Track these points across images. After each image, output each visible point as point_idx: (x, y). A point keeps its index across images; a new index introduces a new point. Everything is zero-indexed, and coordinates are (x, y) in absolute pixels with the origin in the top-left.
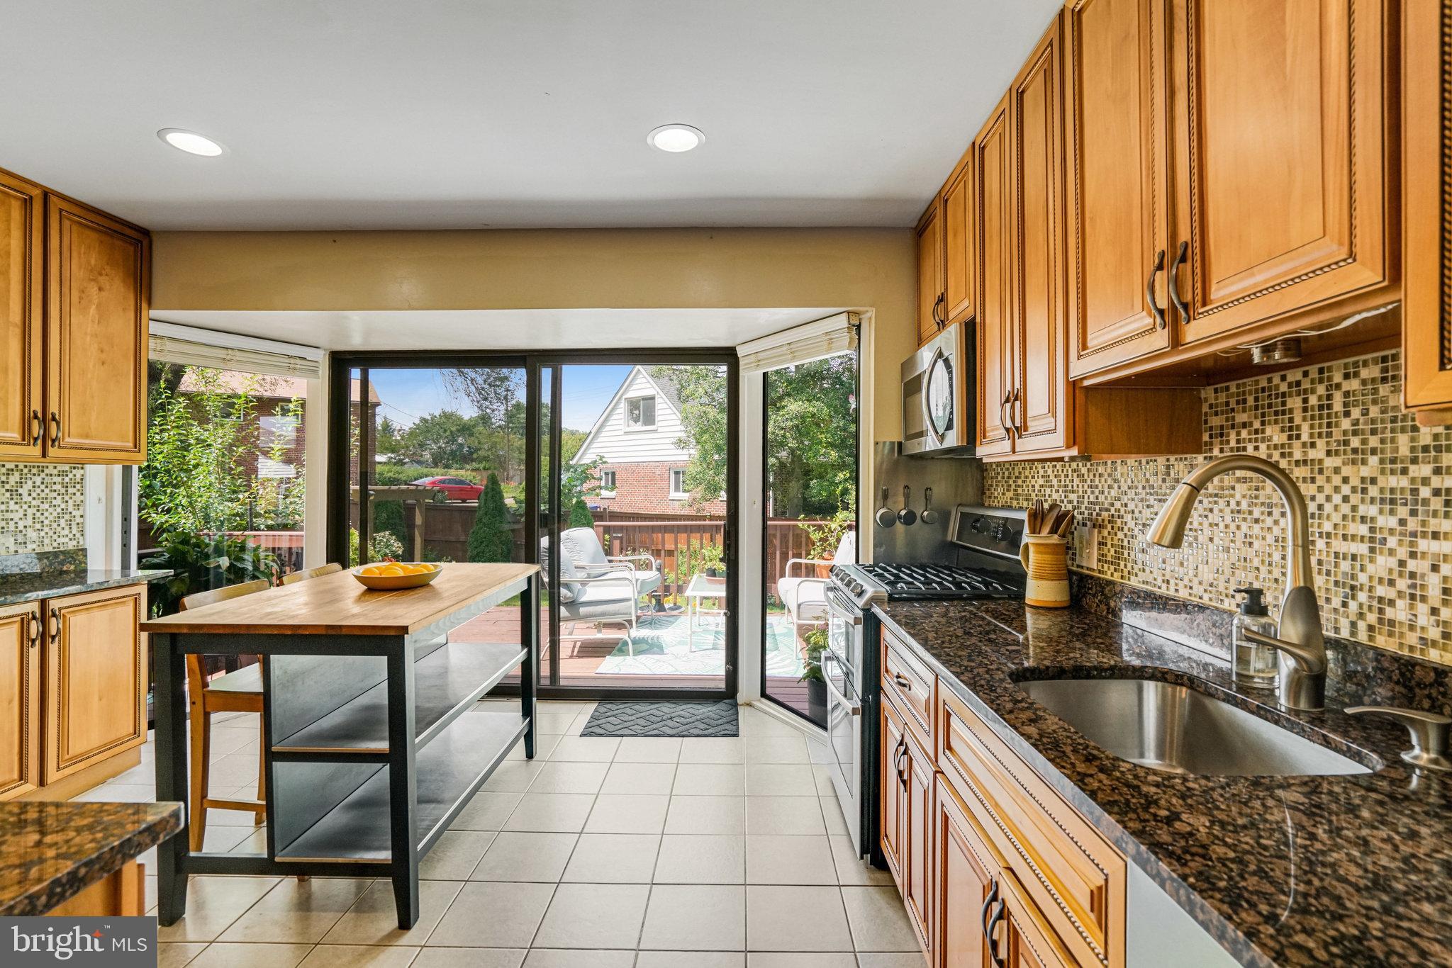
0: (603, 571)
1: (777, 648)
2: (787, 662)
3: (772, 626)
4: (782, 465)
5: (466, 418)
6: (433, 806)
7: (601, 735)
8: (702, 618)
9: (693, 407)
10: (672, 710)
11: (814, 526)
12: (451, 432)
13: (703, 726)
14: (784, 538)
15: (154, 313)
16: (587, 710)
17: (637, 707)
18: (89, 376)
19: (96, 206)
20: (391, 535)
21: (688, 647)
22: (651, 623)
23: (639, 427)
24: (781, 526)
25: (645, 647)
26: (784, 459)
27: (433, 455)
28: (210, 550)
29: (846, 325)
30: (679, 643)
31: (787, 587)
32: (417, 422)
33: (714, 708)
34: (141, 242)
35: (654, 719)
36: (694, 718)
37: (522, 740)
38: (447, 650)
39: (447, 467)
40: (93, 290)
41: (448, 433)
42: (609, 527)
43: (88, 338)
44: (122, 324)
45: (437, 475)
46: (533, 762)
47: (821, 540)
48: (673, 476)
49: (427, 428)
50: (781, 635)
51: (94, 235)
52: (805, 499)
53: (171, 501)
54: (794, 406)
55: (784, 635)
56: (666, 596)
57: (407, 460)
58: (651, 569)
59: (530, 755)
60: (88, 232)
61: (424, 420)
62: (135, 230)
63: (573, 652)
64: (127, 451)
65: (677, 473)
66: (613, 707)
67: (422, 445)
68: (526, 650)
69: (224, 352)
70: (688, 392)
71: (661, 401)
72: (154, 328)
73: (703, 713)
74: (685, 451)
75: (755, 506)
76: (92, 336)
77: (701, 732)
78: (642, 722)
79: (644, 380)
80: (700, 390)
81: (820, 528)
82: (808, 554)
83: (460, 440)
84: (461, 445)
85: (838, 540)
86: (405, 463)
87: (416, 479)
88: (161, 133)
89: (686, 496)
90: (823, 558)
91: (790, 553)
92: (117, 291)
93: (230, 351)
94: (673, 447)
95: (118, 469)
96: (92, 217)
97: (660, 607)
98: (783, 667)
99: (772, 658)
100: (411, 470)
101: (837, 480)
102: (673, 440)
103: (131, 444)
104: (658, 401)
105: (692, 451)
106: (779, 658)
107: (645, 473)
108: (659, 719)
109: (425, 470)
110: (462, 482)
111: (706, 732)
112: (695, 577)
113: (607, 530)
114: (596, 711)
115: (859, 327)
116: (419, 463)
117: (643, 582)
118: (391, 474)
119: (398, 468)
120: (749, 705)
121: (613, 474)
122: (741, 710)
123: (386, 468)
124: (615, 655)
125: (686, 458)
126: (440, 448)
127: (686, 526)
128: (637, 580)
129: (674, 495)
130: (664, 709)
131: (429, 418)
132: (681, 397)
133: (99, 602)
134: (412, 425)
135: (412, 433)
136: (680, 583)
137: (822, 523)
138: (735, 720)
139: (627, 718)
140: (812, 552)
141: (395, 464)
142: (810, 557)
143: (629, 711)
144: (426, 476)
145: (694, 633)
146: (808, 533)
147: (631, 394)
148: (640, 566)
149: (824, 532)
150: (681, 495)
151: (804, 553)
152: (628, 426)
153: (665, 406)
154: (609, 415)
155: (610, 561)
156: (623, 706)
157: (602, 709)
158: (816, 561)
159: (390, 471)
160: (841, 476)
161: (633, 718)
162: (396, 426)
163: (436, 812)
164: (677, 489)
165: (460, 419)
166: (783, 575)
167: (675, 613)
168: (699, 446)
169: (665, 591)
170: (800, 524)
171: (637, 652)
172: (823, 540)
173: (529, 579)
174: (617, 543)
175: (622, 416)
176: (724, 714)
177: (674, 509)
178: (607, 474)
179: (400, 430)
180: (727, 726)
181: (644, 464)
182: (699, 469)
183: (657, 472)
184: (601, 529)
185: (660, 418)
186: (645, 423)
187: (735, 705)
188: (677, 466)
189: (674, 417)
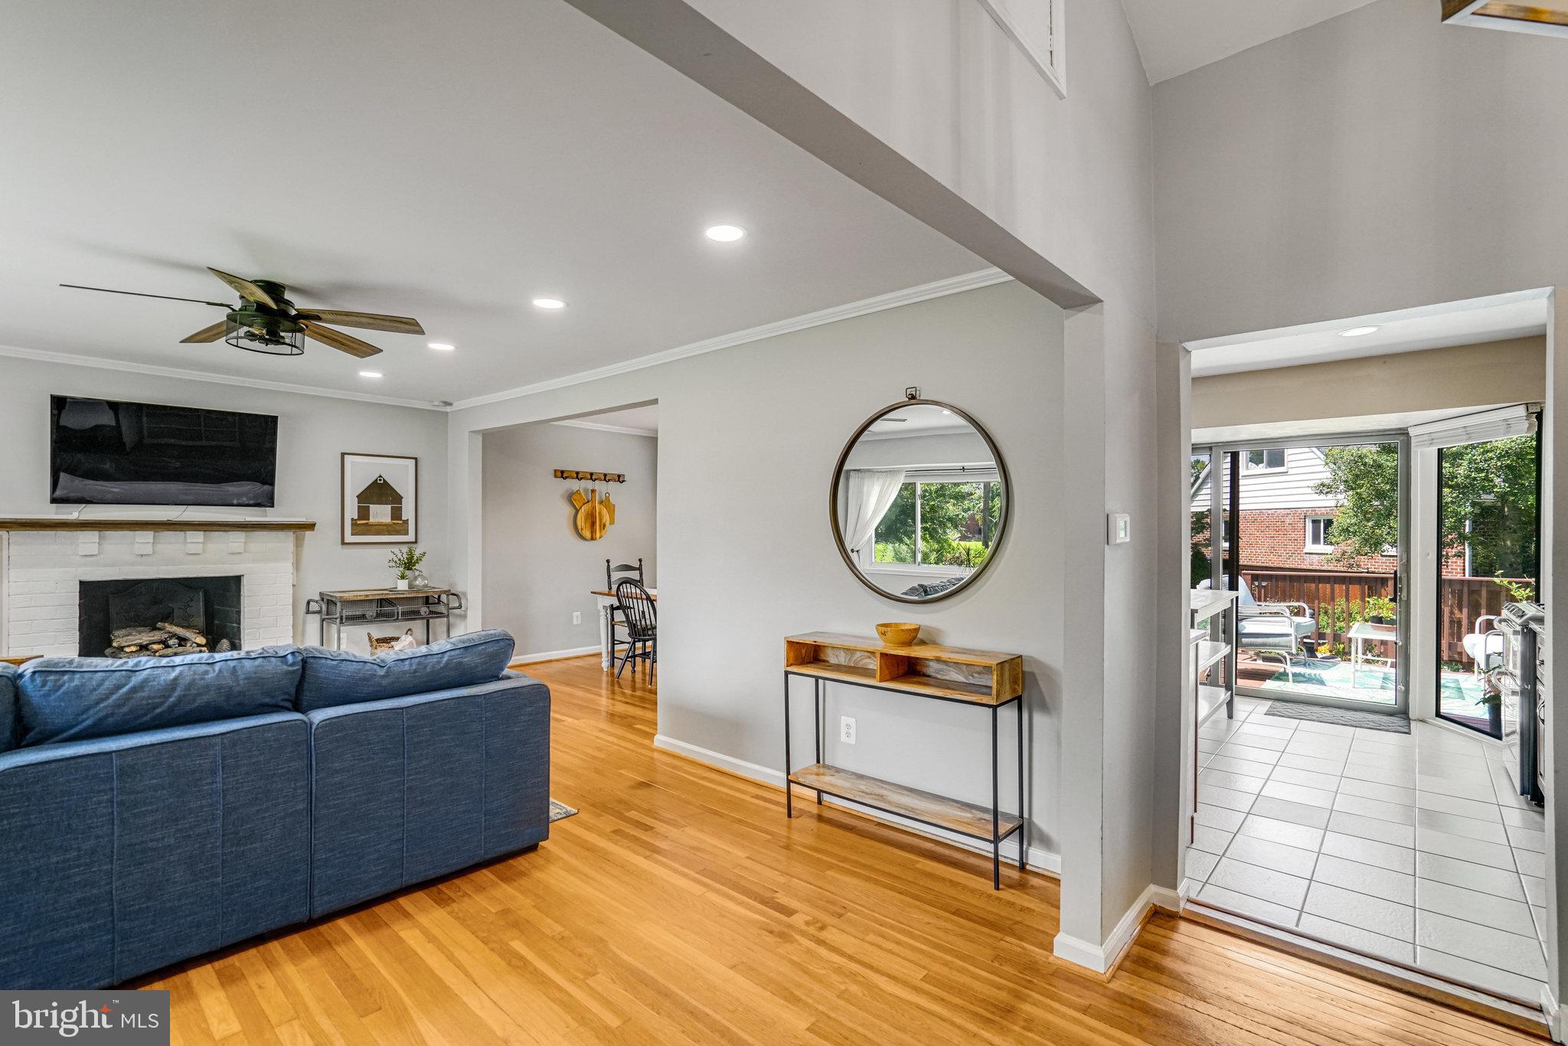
7: (1282, 716)
8: (1365, 665)
11: (1518, 583)
13: (1374, 724)
14: (1474, 593)
17: (1309, 708)
21: (1352, 683)
23: (1261, 469)
25: (1303, 679)
29: (1525, 414)
30: (1343, 680)
31: (1476, 641)
33: (1386, 717)
36: (1365, 720)
37: (1225, 706)
42: (1257, 575)
46: (1231, 720)
48: (1309, 526)
56: (1320, 644)
58: (1306, 615)
59: (1230, 716)
65: (1316, 521)
66: (1288, 705)
73: (1374, 718)
74: (1330, 497)
75: (1429, 557)
78: (1316, 715)
81: (1527, 585)
89: (1329, 549)
94: (1309, 490)
97: (1312, 655)
102: (1311, 483)
105: (1340, 496)
112: (1358, 622)
114: (1273, 706)
115: (1539, 414)
117: (1300, 625)
120: (1422, 721)
122: (1413, 724)
124: (1274, 680)
125: (1331, 505)
129: (1310, 547)
138: (1407, 726)
139: (1302, 711)
143: (1303, 708)
146: (1508, 590)
148: (1295, 612)
150: (1322, 548)
152: (1247, 468)
155: (1260, 606)
156: (1296, 705)
157: (1278, 705)
161: (1308, 712)
164: (1316, 539)
168: (1353, 492)
169: (1319, 638)
170: (1497, 580)
171: (1298, 681)
173: (1232, 600)
174: (1262, 592)
176: (1399, 722)
180: (1400, 728)
181: (1269, 512)
182: (1353, 521)
183: (1288, 521)
184: (1250, 577)
185: (1291, 458)
186: (1271, 464)
187: (1408, 719)
188: (1316, 514)
189: (1318, 462)
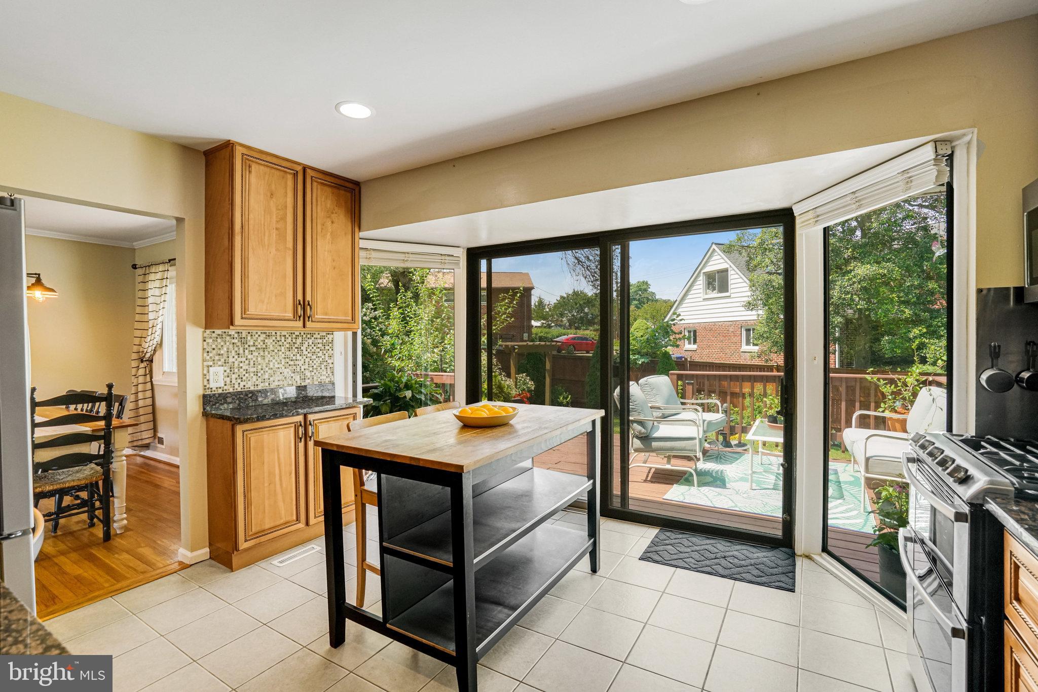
0: (674, 412)
1: (842, 497)
2: (854, 513)
3: (836, 472)
4: (848, 322)
5: (589, 295)
6: (500, 608)
7: (657, 562)
8: (764, 457)
9: (761, 276)
10: (727, 549)
11: (884, 379)
12: (580, 305)
13: (756, 572)
14: (850, 389)
15: (362, 234)
16: (650, 533)
17: (694, 539)
18: (327, 276)
19: (330, 171)
20: (527, 376)
21: (749, 484)
22: (717, 457)
23: (715, 294)
24: (846, 378)
25: (710, 479)
26: (850, 316)
27: (569, 320)
28: (402, 386)
29: (933, 156)
30: (742, 479)
31: (853, 436)
32: (559, 299)
33: (770, 554)
34: (354, 190)
35: (707, 555)
36: (748, 561)
37: (587, 557)
38: (533, 472)
39: (577, 328)
40: (329, 223)
41: (578, 305)
42: (682, 375)
43: (326, 253)
44: (344, 243)
45: (571, 334)
46: (596, 577)
47: (893, 393)
48: (744, 333)
49: (564, 303)
50: (846, 483)
51: (329, 190)
52: (873, 353)
53: (400, 353)
54: (862, 270)
55: (850, 483)
56: (732, 434)
57: (553, 324)
58: (718, 412)
59: (594, 570)
60: (326, 188)
61: (562, 297)
62: (351, 183)
63: (647, 476)
64: (348, 323)
65: (748, 330)
66: (673, 535)
67: (562, 315)
68: (591, 481)
69: (403, 255)
70: (755, 262)
71: (733, 272)
72: (363, 244)
73: (758, 558)
74: (754, 312)
75: (816, 362)
76: (328, 251)
77: (754, 579)
78: (696, 556)
79: (718, 257)
80: (767, 260)
81: (892, 382)
82: (877, 407)
83: (586, 310)
84: (587, 314)
85: (915, 395)
86: (552, 327)
87: (557, 337)
88: (337, 107)
89: (755, 349)
90: (896, 412)
91: (857, 404)
92: (342, 221)
93: (407, 255)
94: (743, 309)
95: (350, 334)
96: (328, 178)
97: (727, 444)
98: (848, 518)
99: (836, 507)
100: (555, 331)
101: (911, 335)
102: (743, 304)
103: (350, 318)
104: (731, 272)
105: (760, 312)
106: (844, 508)
107: (718, 331)
108: (713, 556)
109: (564, 331)
110: (586, 339)
111: (759, 580)
112: (757, 422)
113: (680, 377)
114: (656, 537)
115: (951, 157)
116: (560, 326)
117: (710, 423)
118: (542, 334)
119: (547, 330)
120: (808, 557)
121: (695, 332)
122: (799, 562)
123: (539, 330)
124: (682, 484)
125: (755, 318)
126: (573, 315)
127: (750, 376)
128: (704, 421)
129: (745, 348)
130: (719, 546)
131: (565, 296)
132: (750, 268)
133: (334, 417)
134: (556, 301)
135: (556, 306)
136: (744, 425)
137: (895, 377)
138: (791, 572)
139: (683, 549)
140: (882, 405)
141: (545, 327)
142: (881, 410)
143: (686, 542)
144: (564, 335)
145: (754, 472)
146: (877, 386)
147: (707, 269)
148: (707, 408)
149: (896, 386)
150: (751, 348)
151: (873, 405)
152: (706, 294)
153: (737, 276)
154: (691, 286)
155: (683, 404)
156: (681, 536)
157: (663, 537)
158: (887, 414)
159: (541, 332)
160: (916, 331)
161: (689, 550)
162: (546, 302)
163: (501, 616)
164: (748, 343)
165: (586, 295)
166: (849, 424)
167: (739, 449)
168: (767, 308)
169: (731, 431)
170: (868, 377)
171: (701, 484)
172: (896, 394)
173: (594, 422)
174: (689, 389)
175: (701, 287)
176: (780, 562)
177: (745, 360)
178: (690, 332)
179: (549, 305)
180: (783, 578)
181: (720, 323)
182: (766, 329)
183: (731, 330)
184: (675, 377)
185: (733, 286)
186: (720, 291)
187: (792, 555)
188: (748, 325)
189: (745, 284)
